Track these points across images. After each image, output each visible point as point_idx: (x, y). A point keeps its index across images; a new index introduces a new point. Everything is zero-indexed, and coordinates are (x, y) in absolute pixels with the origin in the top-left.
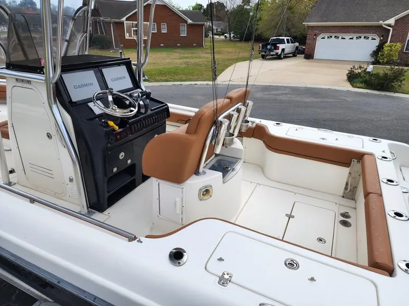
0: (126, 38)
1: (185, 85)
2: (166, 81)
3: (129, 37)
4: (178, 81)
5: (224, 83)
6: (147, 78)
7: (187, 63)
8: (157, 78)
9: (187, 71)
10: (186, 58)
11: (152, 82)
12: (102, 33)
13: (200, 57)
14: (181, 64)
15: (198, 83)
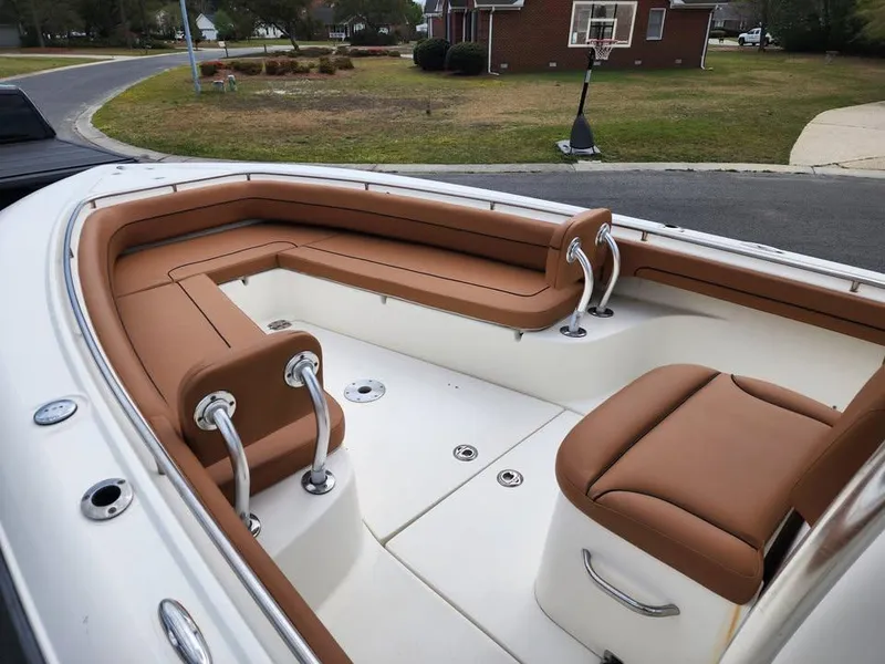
0: (570, 45)
1: (701, 173)
2: (648, 159)
3: (578, 42)
4: (677, 159)
5: (818, 171)
6: (598, 151)
7: (680, 110)
8: (623, 151)
9: (695, 132)
10: (668, 96)
11: (611, 160)
12: (468, 38)
13: (702, 95)
14: (665, 113)
15: (741, 167)
